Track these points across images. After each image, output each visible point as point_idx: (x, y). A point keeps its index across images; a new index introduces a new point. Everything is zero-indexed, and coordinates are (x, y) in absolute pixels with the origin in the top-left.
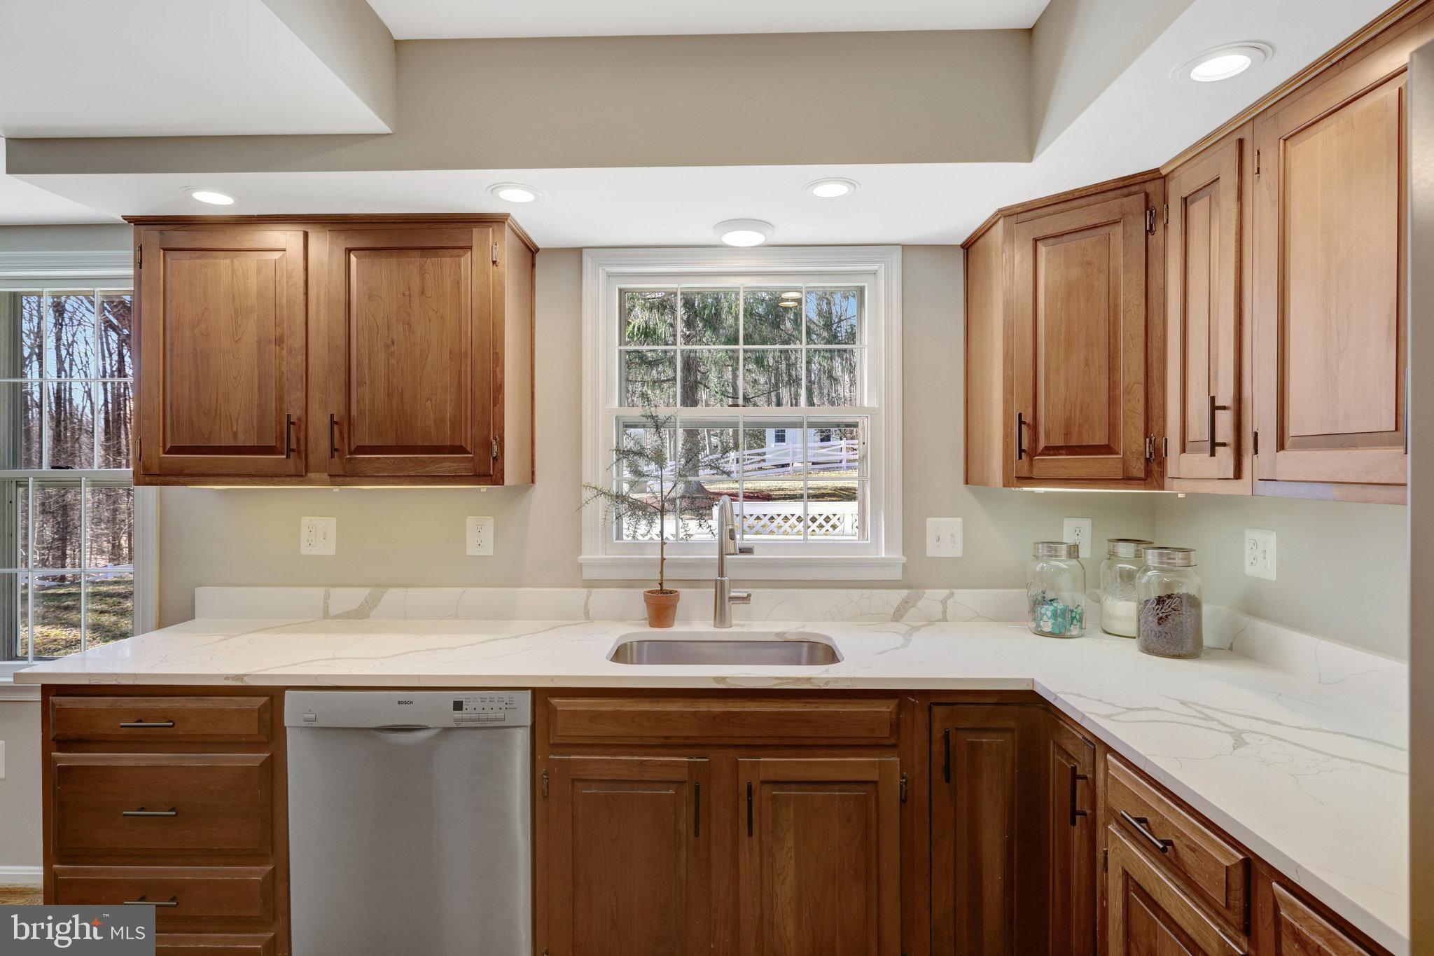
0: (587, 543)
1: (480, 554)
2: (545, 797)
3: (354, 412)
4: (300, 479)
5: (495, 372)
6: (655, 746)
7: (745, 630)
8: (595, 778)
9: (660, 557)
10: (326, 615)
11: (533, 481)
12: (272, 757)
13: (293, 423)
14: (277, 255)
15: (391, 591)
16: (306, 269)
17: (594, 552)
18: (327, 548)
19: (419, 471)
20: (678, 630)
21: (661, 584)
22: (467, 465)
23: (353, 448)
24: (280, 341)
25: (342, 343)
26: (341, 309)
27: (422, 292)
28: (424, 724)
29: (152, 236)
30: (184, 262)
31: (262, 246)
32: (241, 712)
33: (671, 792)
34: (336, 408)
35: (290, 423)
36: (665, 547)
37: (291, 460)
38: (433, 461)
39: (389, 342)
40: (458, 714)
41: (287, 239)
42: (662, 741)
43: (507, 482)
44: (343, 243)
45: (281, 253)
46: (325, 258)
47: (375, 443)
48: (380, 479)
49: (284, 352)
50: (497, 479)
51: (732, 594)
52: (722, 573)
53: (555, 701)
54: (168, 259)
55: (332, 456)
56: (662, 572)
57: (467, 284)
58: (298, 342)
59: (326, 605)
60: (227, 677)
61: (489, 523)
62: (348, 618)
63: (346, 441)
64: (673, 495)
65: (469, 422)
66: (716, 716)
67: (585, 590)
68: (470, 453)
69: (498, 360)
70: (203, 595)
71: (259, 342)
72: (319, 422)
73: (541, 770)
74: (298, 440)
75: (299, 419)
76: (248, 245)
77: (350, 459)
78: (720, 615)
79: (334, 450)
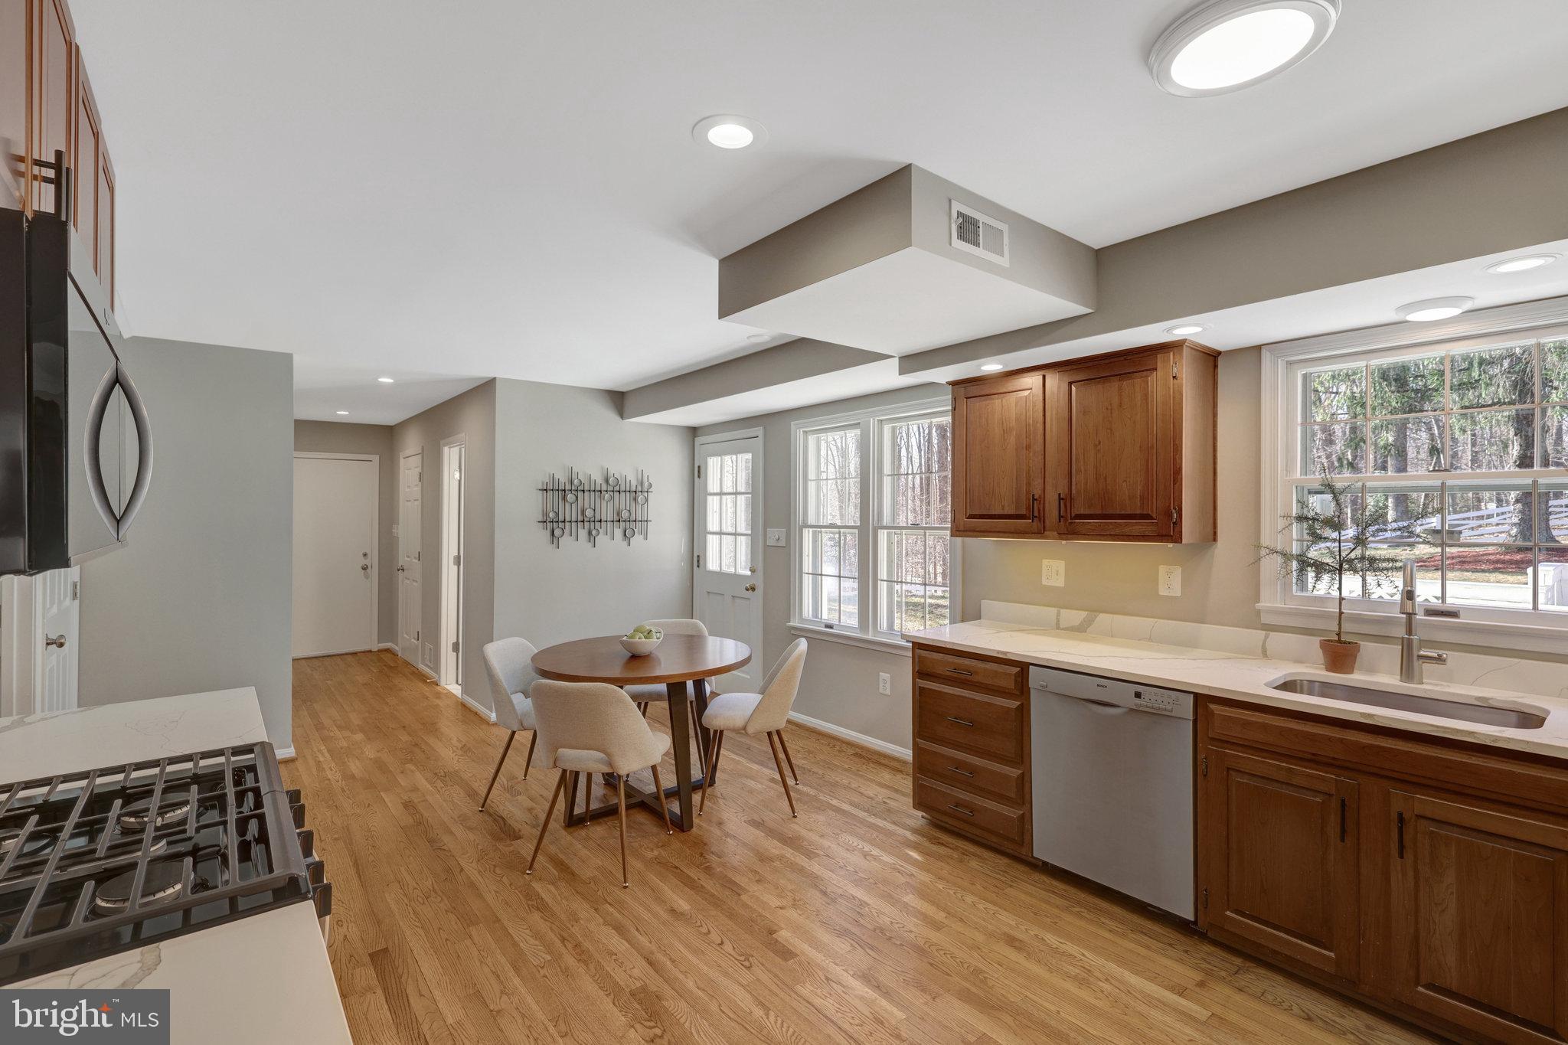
0: (1264, 593)
1: (1170, 595)
2: (1205, 776)
3: (1074, 492)
4: (1040, 535)
5: (1174, 459)
6: (1301, 759)
7: (1438, 688)
8: (1247, 771)
9: (1338, 610)
10: (1058, 627)
11: (1215, 539)
12: (1022, 705)
13: (1036, 500)
14: (1026, 393)
15: (1102, 616)
16: (1044, 399)
17: (1271, 600)
18: (1059, 582)
19: (1118, 532)
20: (1357, 678)
21: (1339, 635)
22: (1154, 528)
23: (1073, 515)
24: (1028, 447)
25: (1066, 445)
26: (1065, 425)
27: (1120, 405)
28: (1117, 704)
29: (961, 390)
30: (977, 404)
31: (1019, 388)
32: (1006, 674)
33: (1318, 799)
34: (1063, 490)
35: (1034, 499)
36: (1343, 602)
37: (1035, 523)
38: (1127, 524)
39: (1097, 443)
40: (1137, 701)
41: (1033, 381)
42: (1309, 756)
43: (1184, 541)
44: (1067, 379)
45: (1029, 392)
46: (1055, 390)
47: (1087, 512)
48: (1090, 537)
49: (1031, 454)
50: (1177, 538)
51: (1422, 653)
52: (1409, 632)
53: (1212, 706)
54: (969, 403)
55: (1060, 521)
56: (1340, 624)
57: (1153, 396)
58: (1038, 447)
59: (1058, 620)
60: (998, 652)
61: (1178, 571)
62: (1072, 631)
63: (1069, 511)
64: (1353, 555)
65: (1155, 497)
66: (1364, 747)
67: (1264, 632)
68: (1153, 519)
69: (1178, 449)
70: (986, 604)
71: (1016, 450)
72: (1052, 498)
73: (1201, 756)
74: (1039, 511)
75: (1040, 497)
76: (1010, 389)
77: (1072, 523)
78: (1407, 671)
79: (1060, 517)
